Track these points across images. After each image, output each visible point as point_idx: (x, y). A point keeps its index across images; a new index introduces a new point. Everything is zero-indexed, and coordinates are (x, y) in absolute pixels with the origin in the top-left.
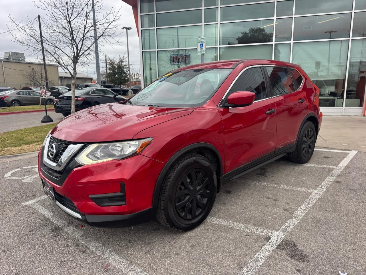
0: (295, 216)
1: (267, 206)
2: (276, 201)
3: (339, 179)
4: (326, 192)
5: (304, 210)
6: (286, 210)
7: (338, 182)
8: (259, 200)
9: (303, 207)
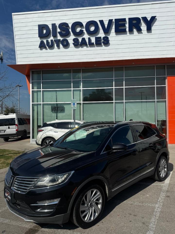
0: (150, 228)
1: (131, 221)
2: (135, 216)
3: (168, 194)
4: (163, 205)
5: (154, 222)
6: (144, 223)
7: (168, 197)
8: (125, 217)
9: (153, 220)
